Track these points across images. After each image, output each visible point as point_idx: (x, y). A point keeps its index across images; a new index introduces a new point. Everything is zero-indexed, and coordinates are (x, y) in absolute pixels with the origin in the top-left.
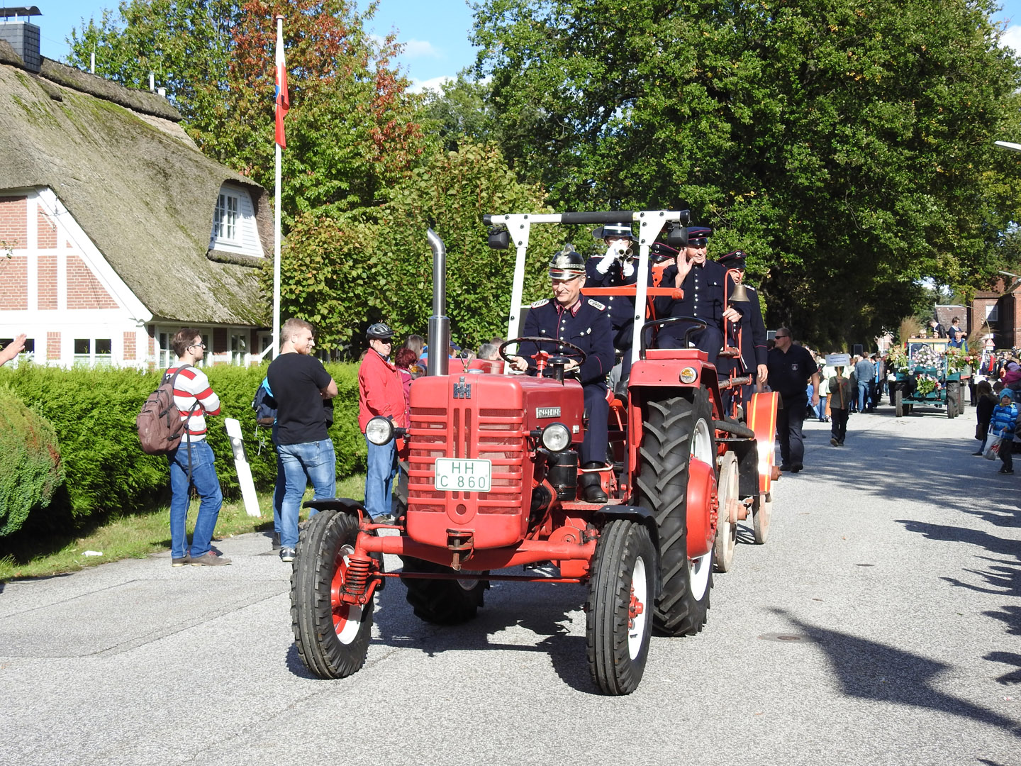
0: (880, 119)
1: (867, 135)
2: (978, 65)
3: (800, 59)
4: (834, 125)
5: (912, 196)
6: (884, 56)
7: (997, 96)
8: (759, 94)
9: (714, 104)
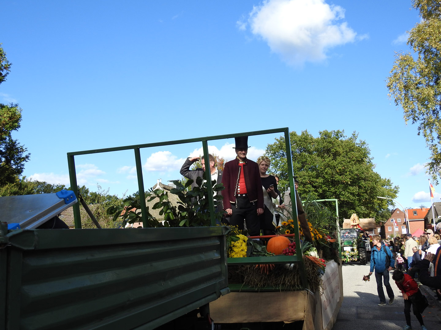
0: (350, 190)
1: (348, 194)
2: (371, 178)
3: (331, 178)
4: (340, 192)
5: (359, 206)
6: (350, 177)
7: (376, 184)
8: (323, 186)
9: (314, 189)
